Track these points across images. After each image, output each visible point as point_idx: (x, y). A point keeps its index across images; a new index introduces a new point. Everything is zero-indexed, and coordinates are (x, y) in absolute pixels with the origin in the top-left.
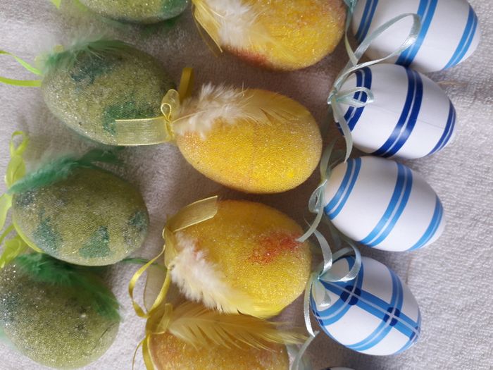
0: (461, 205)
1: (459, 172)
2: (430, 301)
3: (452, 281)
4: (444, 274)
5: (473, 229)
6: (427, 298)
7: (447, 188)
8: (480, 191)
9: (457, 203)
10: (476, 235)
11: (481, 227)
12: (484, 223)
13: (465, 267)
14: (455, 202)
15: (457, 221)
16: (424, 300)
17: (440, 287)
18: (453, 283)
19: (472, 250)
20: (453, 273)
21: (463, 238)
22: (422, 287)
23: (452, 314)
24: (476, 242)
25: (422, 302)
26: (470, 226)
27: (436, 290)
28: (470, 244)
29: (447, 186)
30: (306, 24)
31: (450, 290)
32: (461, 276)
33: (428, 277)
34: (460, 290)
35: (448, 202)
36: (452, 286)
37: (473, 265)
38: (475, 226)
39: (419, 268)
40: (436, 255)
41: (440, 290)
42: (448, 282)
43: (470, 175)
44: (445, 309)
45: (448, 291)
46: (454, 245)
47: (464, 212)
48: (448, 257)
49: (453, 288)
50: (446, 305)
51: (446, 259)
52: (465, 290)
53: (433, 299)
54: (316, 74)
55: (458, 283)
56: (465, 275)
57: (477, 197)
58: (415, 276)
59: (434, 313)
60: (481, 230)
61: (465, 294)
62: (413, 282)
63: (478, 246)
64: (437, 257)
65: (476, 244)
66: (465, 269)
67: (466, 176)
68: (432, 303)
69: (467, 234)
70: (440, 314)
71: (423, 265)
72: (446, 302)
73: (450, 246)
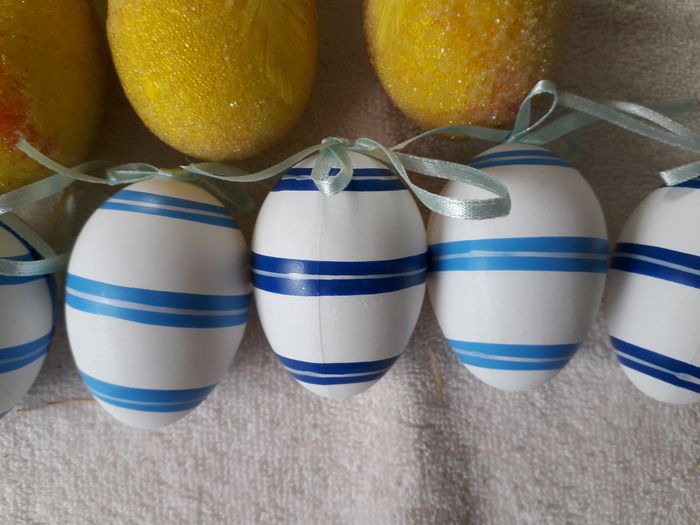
0: (221, 461)
1: (280, 439)
2: (28, 458)
3: (76, 486)
4: (84, 467)
5: (182, 497)
6: (33, 450)
7: (245, 425)
8: (255, 488)
9: (223, 454)
10: (173, 505)
11: (189, 509)
12: (200, 513)
13: (109, 502)
14: (224, 449)
15: (190, 462)
16: (28, 446)
17: (60, 467)
18: (73, 489)
19: (142, 505)
20: (91, 483)
21: (161, 483)
22: (51, 434)
23: (15, 502)
24: (161, 509)
25: (24, 443)
26: (187, 490)
27: (51, 462)
28: (153, 499)
29: (250, 426)
30: (448, 28)
31: (59, 487)
32: (91, 500)
33: (72, 439)
34: (65, 504)
35: (220, 435)
36: (67, 489)
37: (116, 515)
38: (189, 497)
39: (83, 419)
40: (115, 444)
41: (54, 470)
42: (72, 479)
43: (280, 461)
44: (20, 487)
45: (56, 483)
46: (143, 471)
47: (209, 470)
48: (118, 465)
49: (64, 492)
50: (28, 487)
51: (115, 464)
52: (66, 513)
53: (34, 461)
54: (388, 130)
55: (75, 498)
56: (93, 505)
57: (242, 486)
58: (67, 417)
59: (8, 470)
60: (185, 511)
61: (60, 516)
62: (56, 415)
63: (154, 513)
64: (113, 448)
65: (157, 509)
66: (105, 502)
67: (277, 456)
68: (26, 461)
69: (171, 487)
70: (10, 482)
71: (92, 426)
72: (36, 486)
73: (140, 463)
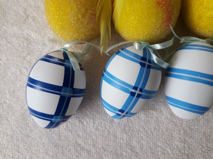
0: (192, 131)
1: (210, 126)
3: (147, 136)
4: (149, 130)
5: (179, 141)
6: (133, 124)
7: (199, 122)
8: (202, 140)
9: (192, 129)
10: (176, 144)
11: (181, 145)
12: (184, 147)
13: (157, 142)
14: (193, 128)
15: (182, 132)
16: (131, 122)
17: (141, 130)
18: (146, 137)
19: (167, 143)
20: (152, 135)
21: (173, 137)
22: (139, 119)
23: (127, 140)
24: (172, 145)
25: (130, 121)
26: (181, 140)
27: (139, 128)
28: (170, 142)
29: (201, 121)
31: (141, 136)
32: (151, 141)
33: (146, 121)
34: (142, 141)
35: (192, 123)
36: (144, 137)
37: (158, 146)
38: (181, 142)
39: (150, 116)
40: (160, 124)
41: (139, 131)
42: (146, 134)
44: (129, 135)
45: (140, 135)
46: (168, 133)
47: (188, 134)
48: (160, 130)
49: (143, 138)
50: (131, 136)
51: (159, 130)
52: (142, 144)
53: (133, 127)
55: (146, 140)
56: (151, 142)
57: (198, 139)
58: (145, 114)
59: (125, 130)
60: (180, 146)
61: (140, 145)
62: (141, 114)
63: (170, 146)
64: (159, 125)
65: (171, 145)
66: (155, 142)
67: (209, 131)
68: (131, 127)
69: (175, 138)
70: (126, 133)
71: (152, 118)
72: (134, 135)
73: (167, 131)
